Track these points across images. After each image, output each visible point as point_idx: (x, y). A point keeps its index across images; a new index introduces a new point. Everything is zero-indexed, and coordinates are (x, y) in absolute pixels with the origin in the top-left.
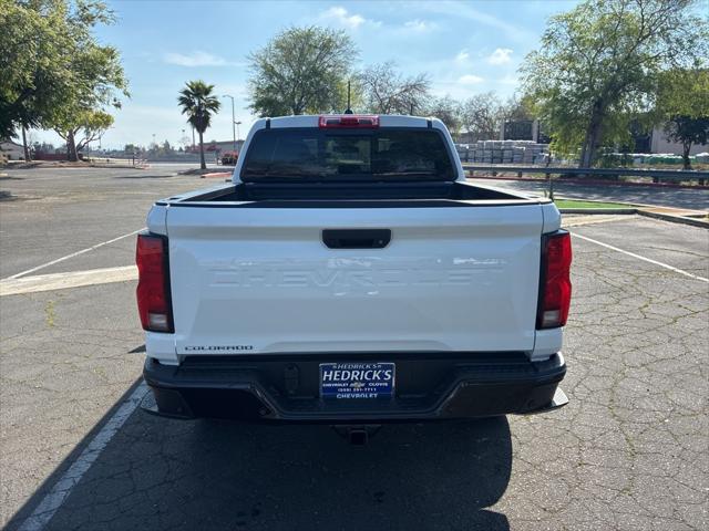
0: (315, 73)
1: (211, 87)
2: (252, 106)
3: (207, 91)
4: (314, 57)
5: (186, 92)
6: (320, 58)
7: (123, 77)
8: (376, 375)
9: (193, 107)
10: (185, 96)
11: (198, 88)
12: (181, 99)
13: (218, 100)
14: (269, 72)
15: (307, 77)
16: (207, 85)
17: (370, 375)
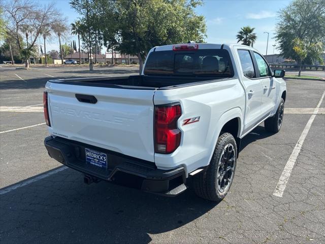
0: (314, 17)
1: (253, 29)
2: (276, 37)
3: (251, 31)
4: (315, 8)
5: (241, 33)
6: (319, 8)
7: (205, 28)
8: (101, 158)
9: (243, 39)
10: (240, 34)
11: (246, 30)
12: (238, 36)
13: (256, 35)
14: (288, 18)
15: (309, 20)
16: (251, 28)
17: (100, 157)
